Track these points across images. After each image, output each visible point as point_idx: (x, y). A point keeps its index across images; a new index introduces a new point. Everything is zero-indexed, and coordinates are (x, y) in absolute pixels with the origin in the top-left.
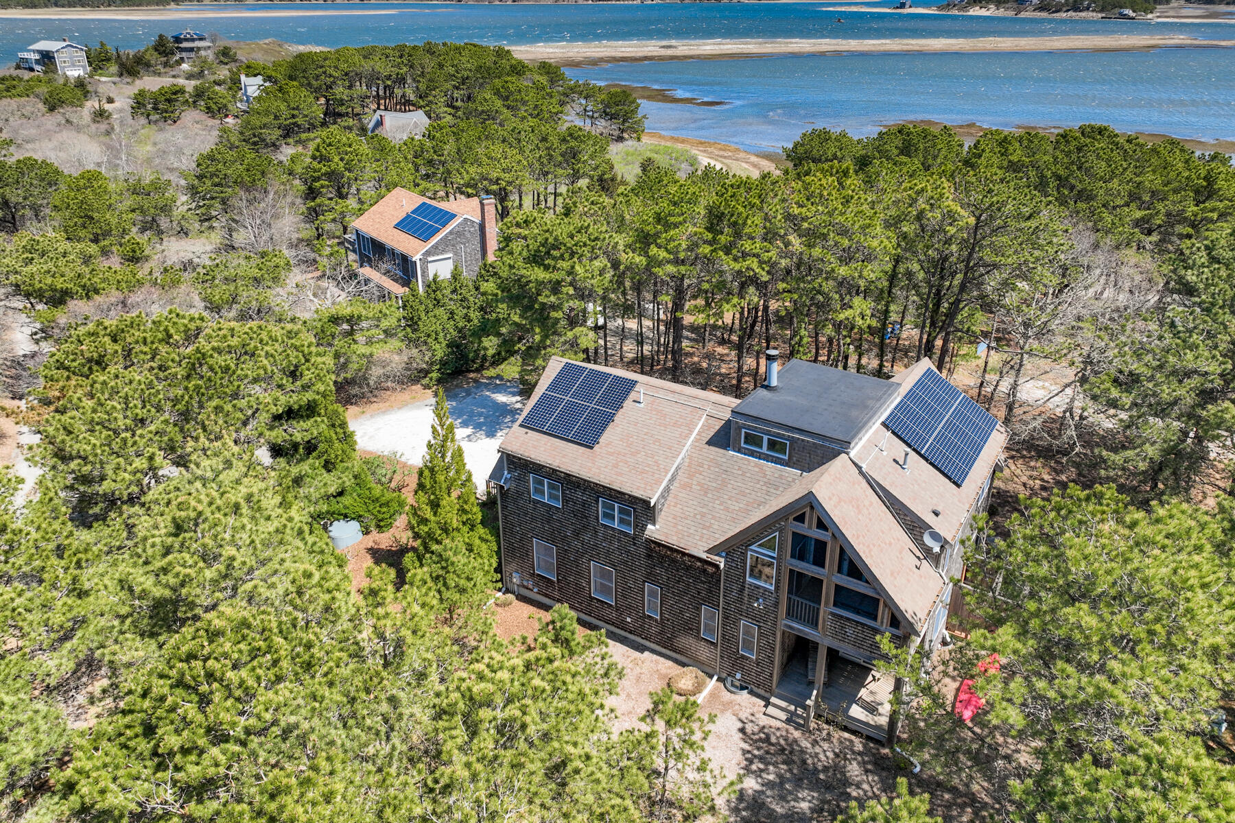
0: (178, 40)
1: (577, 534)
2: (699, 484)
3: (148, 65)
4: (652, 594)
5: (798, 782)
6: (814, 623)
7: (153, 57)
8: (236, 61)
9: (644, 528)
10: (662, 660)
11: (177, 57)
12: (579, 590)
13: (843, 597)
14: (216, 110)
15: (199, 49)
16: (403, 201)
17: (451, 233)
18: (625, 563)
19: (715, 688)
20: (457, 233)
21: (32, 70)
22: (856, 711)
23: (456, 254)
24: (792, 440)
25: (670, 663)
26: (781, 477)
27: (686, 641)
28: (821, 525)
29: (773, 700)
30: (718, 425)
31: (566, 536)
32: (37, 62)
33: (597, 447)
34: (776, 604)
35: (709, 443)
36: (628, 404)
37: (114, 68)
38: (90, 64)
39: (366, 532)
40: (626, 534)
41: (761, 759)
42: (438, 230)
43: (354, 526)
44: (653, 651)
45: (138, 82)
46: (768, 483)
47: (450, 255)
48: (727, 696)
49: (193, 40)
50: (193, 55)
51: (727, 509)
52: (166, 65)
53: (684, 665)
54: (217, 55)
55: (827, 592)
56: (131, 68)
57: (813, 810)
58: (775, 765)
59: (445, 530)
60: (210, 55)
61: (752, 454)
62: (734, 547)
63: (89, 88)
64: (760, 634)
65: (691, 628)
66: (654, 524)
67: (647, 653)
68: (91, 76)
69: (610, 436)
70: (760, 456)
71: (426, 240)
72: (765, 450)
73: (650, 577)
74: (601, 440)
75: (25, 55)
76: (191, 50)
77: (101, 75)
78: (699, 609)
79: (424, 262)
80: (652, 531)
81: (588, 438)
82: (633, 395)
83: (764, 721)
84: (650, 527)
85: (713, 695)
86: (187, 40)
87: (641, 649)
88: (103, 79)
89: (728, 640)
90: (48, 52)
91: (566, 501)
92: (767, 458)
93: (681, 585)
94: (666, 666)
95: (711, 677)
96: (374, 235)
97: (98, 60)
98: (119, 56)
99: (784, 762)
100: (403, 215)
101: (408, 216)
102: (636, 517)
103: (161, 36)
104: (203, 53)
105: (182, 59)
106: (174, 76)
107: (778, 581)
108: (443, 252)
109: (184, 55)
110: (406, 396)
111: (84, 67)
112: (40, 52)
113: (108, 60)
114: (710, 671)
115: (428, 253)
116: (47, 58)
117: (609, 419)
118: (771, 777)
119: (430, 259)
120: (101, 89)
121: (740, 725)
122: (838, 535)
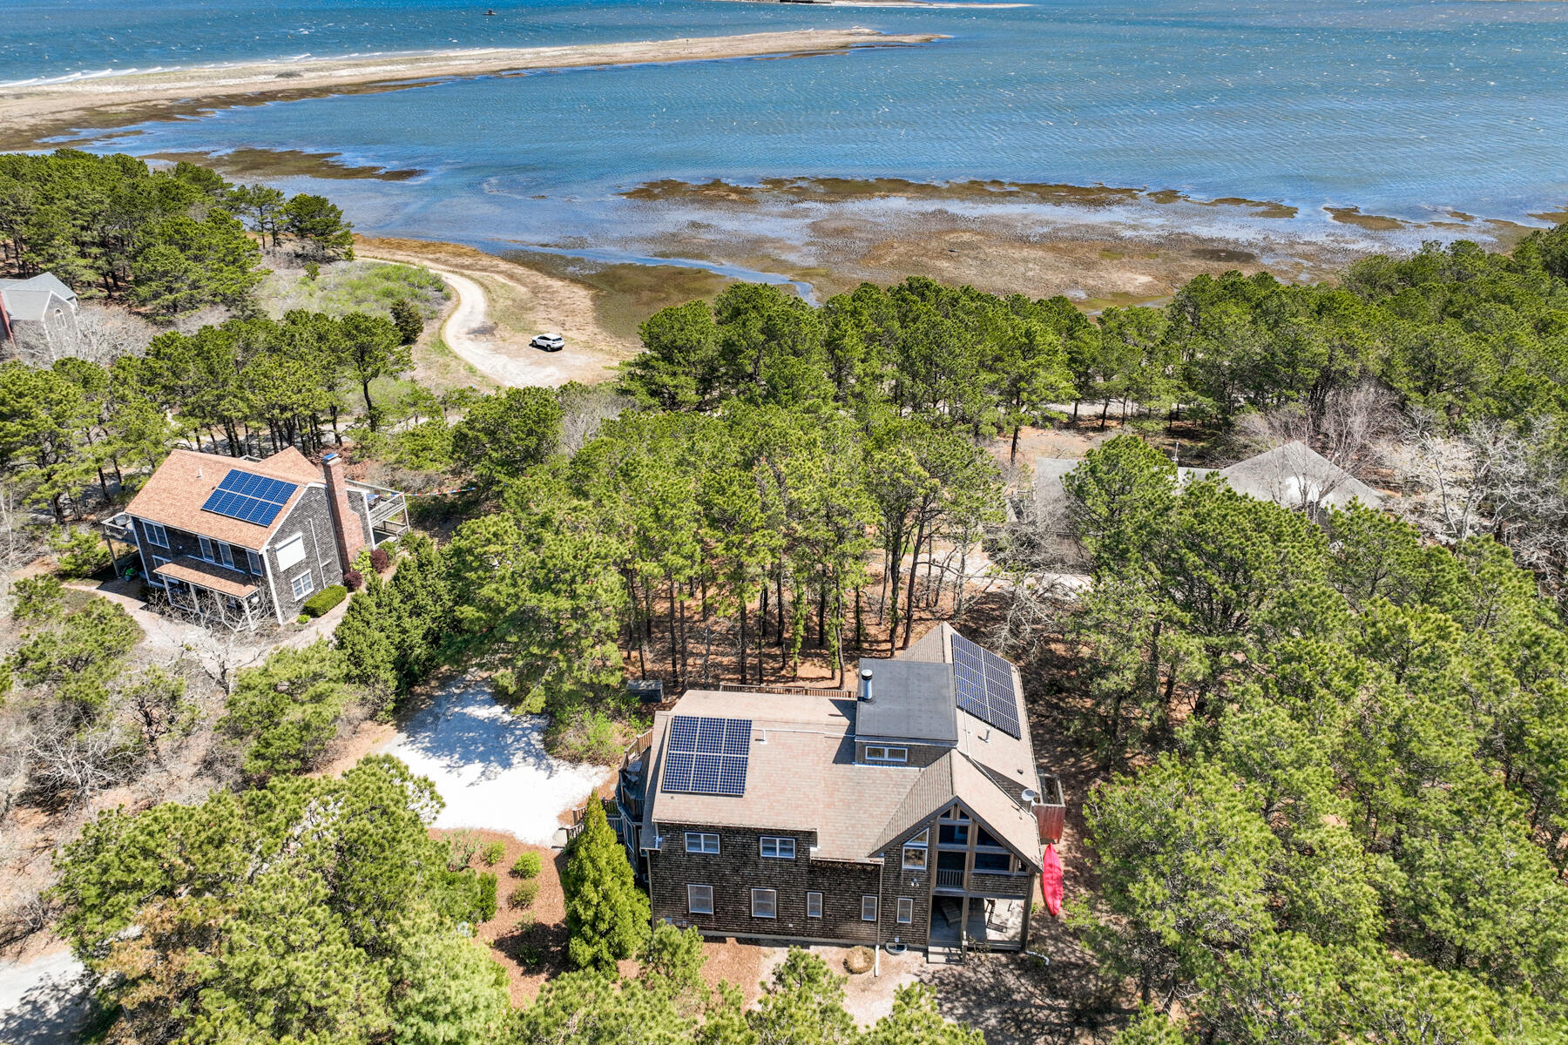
1: (736, 870)
2: (841, 800)
4: (814, 899)
6: (960, 884)
9: (807, 851)
10: (827, 948)
12: (737, 915)
13: (982, 861)
18: (787, 882)
19: (881, 956)
22: (992, 935)
23: (304, 531)
24: (910, 748)
25: (835, 949)
26: (904, 776)
27: (850, 927)
28: (963, 815)
29: (931, 949)
30: (837, 745)
31: (724, 875)
33: (745, 795)
34: (929, 879)
35: (835, 761)
36: (752, 742)
40: (787, 860)
41: (946, 999)
42: (280, 509)
44: (816, 944)
47: (300, 534)
48: (893, 959)
53: (852, 947)
55: (970, 859)
57: (1000, 1022)
58: (957, 999)
61: (876, 763)
62: (892, 850)
64: (915, 904)
65: (854, 916)
66: (816, 845)
67: (812, 947)
69: (752, 780)
70: (882, 763)
71: (265, 524)
72: (886, 758)
73: (813, 887)
74: (747, 786)
78: (859, 900)
79: (272, 552)
80: (816, 852)
82: (753, 735)
83: (931, 968)
84: (812, 849)
85: (884, 963)
89: (886, 918)
91: (724, 847)
92: (888, 764)
93: (843, 887)
95: (874, 947)
96: (173, 524)
100: (207, 492)
101: (218, 492)
102: (797, 844)
107: (929, 862)
108: (292, 532)
114: (871, 943)
115: (275, 540)
117: (744, 764)
119: (277, 546)
121: (917, 979)
122: (977, 818)
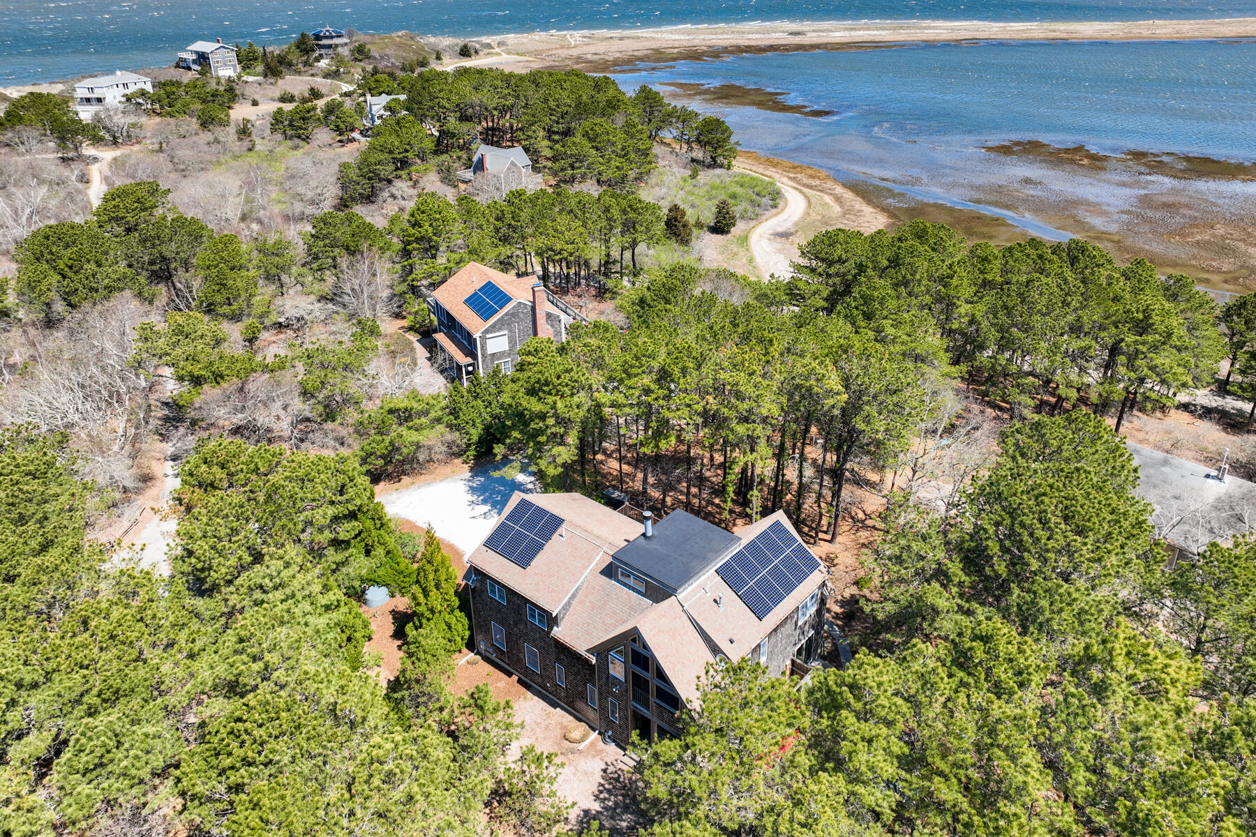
0: (318, 37)
1: (516, 624)
2: (591, 602)
3: (290, 65)
4: (560, 671)
5: (626, 809)
6: (647, 707)
7: (295, 57)
8: (369, 57)
9: (551, 629)
10: (567, 715)
11: (317, 54)
12: (518, 659)
13: (660, 693)
14: (343, 131)
15: (337, 46)
16: (473, 276)
17: (506, 314)
18: (544, 649)
19: (596, 739)
20: (512, 315)
21: (189, 69)
23: (510, 331)
24: (647, 581)
25: (571, 718)
26: (639, 604)
27: (580, 705)
29: (628, 752)
30: (608, 560)
31: (510, 624)
32: (194, 62)
33: (528, 569)
34: (627, 691)
35: (602, 573)
36: (555, 537)
37: (260, 68)
38: (240, 62)
39: (393, 596)
40: (543, 630)
42: (496, 311)
43: (384, 590)
44: (563, 708)
45: (280, 82)
46: (631, 608)
47: (507, 332)
48: (601, 745)
49: (332, 37)
50: (331, 52)
51: (603, 623)
52: (306, 64)
53: (580, 720)
54: (352, 51)
55: (652, 688)
56: (275, 68)
59: (432, 611)
60: (345, 52)
61: (625, 585)
62: (602, 651)
63: (238, 92)
64: (620, 709)
65: (583, 697)
66: (557, 627)
67: (558, 709)
68: (239, 77)
69: (539, 560)
70: (629, 587)
71: (486, 319)
72: (632, 584)
73: (558, 660)
74: (533, 563)
75: (184, 55)
76: (330, 46)
77: (248, 74)
78: (586, 686)
79: (483, 338)
80: (557, 632)
81: (523, 561)
82: (560, 530)
84: (554, 630)
85: (593, 744)
86: (326, 37)
87: (555, 705)
88: (251, 79)
89: (602, 710)
90: (203, 53)
91: (508, 602)
92: (633, 590)
93: (575, 669)
94: (567, 719)
95: (594, 731)
96: (447, 308)
97: (246, 60)
98: (265, 54)
99: (622, 795)
100: (472, 291)
101: (476, 293)
102: (547, 620)
103: (303, 36)
104: (340, 49)
105: (321, 56)
106: (312, 75)
107: (626, 677)
108: (500, 329)
109: (323, 51)
110: (447, 469)
111: (234, 66)
112: (197, 53)
113: (256, 59)
114: (593, 727)
115: (487, 331)
116: (202, 58)
117: (540, 547)
118: (610, 804)
119: (488, 336)
120: (248, 91)
121: (604, 767)
